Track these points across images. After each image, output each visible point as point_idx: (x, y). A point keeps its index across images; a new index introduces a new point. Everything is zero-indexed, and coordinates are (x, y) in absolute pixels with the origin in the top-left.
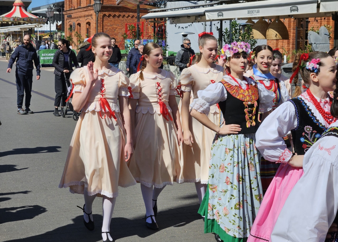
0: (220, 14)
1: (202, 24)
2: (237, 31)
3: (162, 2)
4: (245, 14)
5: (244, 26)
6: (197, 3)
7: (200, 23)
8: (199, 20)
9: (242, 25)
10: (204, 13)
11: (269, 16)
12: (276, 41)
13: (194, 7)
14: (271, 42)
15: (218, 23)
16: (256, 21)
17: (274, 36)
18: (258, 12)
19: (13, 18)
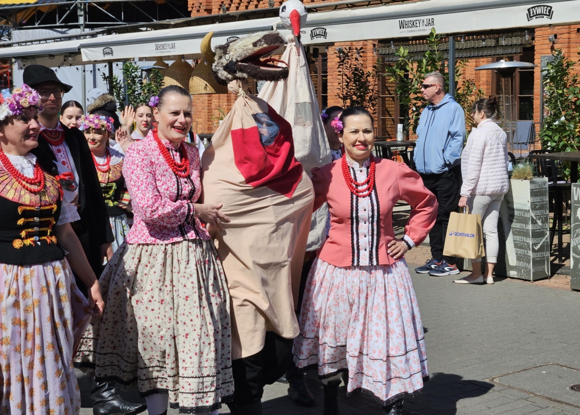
0: (107, 50)
1: (77, 69)
2: (136, 79)
3: (3, 32)
4: (150, 50)
5: (149, 71)
6: (67, 32)
7: (74, 68)
8: (70, 62)
9: (145, 70)
10: (79, 49)
11: (192, 54)
12: (208, 96)
13: (61, 39)
14: (199, 99)
15: (106, 66)
16: (170, 63)
17: (203, 87)
18: (173, 47)
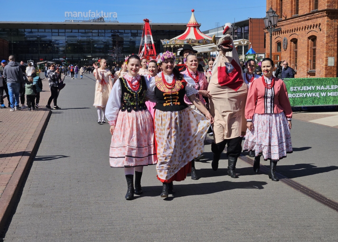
19: (187, 40)
